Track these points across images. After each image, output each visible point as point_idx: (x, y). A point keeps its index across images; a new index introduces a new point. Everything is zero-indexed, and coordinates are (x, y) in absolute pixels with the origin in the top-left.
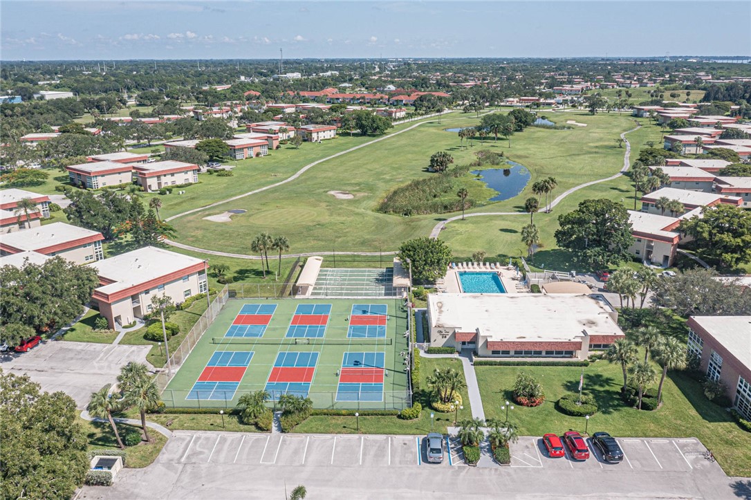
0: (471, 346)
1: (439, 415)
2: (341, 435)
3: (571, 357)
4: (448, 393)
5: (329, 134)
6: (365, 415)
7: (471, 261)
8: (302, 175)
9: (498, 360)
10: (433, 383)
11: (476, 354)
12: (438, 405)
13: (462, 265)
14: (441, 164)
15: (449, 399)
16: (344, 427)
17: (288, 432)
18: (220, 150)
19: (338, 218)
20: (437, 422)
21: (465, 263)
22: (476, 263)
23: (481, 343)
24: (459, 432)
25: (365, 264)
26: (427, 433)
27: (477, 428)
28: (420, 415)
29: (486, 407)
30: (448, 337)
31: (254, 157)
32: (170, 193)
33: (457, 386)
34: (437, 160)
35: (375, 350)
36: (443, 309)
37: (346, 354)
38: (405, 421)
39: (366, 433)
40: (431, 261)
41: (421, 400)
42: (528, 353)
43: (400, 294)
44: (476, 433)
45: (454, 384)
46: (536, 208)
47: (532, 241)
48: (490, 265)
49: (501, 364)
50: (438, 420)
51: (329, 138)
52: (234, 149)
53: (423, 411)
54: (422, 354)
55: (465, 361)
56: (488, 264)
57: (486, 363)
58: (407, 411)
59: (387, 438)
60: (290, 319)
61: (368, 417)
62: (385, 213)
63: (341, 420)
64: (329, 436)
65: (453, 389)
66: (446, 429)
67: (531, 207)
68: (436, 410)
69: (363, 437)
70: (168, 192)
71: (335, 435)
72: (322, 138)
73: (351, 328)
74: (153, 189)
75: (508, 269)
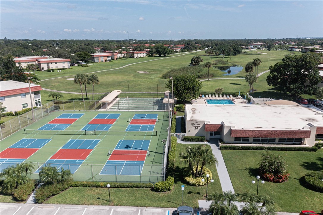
0: (217, 136)
1: (191, 188)
2: (92, 207)
3: (300, 144)
4: (199, 169)
5: (143, 55)
6: (121, 187)
7: (214, 94)
8: (125, 67)
9: (240, 145)
10: (185, 158)
11: (222, 141)
12: (190, 179)
13: (209, 96)
14: (196, 62)
15: (200, 174)
16: (98, 198)
17: (41, 203)
18: (86, 57)
19: (138, 79)
20: (189, 195)
21: (210, 96)
22: (217, 96)
23: (226, 131)
24: (211, 206)
25: (148, 96)
26: (178, 206)
27: (230, 202)
28: (172, 188)
29: (235, 182)
30: (199, 128)
31: (104, 62)
32: (53, 71)
33: (207, 160)
34: (195, 60)
35: (144, 139)
36: (195, 112)
37: (121, 141)
38: (158, 194)
39: (117, 205)
40: (188, 87)
41: (175, 175)
42: (264, 141)
43: (168, 108)
44: (230, 207)
45: (204, 159)
46: (252, 69)
47: (253, 81)
48: (226, 96)
49: (243, 148)
50: (190, 193)
51: (143, 56)
52: (94, 57)
53: (176, 185)
54: (179, 141)
55: (213, 147)
56: (225, 96)
57: (230, 148)
58: (160, 184)
59: (138, 211)
60: (89, 121)
61: (123, 189)
62: (165, 78)
63: (96, 192)
64: (79, 207)
65: (203, 164)
66: (197, 202)
67: (249, 69)
68: (188, 183)
69: (113, 208)
70: (52, 71)
71: (87, 206)
72: (140, 57)
73: (129, 126)
74: (44, 70)
75: (238, 99)
